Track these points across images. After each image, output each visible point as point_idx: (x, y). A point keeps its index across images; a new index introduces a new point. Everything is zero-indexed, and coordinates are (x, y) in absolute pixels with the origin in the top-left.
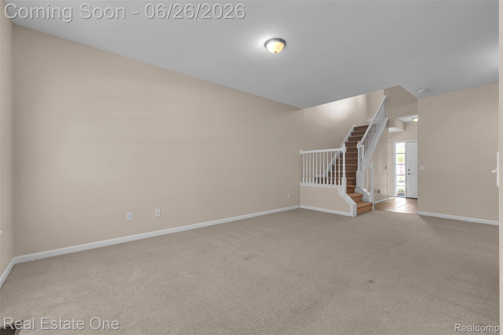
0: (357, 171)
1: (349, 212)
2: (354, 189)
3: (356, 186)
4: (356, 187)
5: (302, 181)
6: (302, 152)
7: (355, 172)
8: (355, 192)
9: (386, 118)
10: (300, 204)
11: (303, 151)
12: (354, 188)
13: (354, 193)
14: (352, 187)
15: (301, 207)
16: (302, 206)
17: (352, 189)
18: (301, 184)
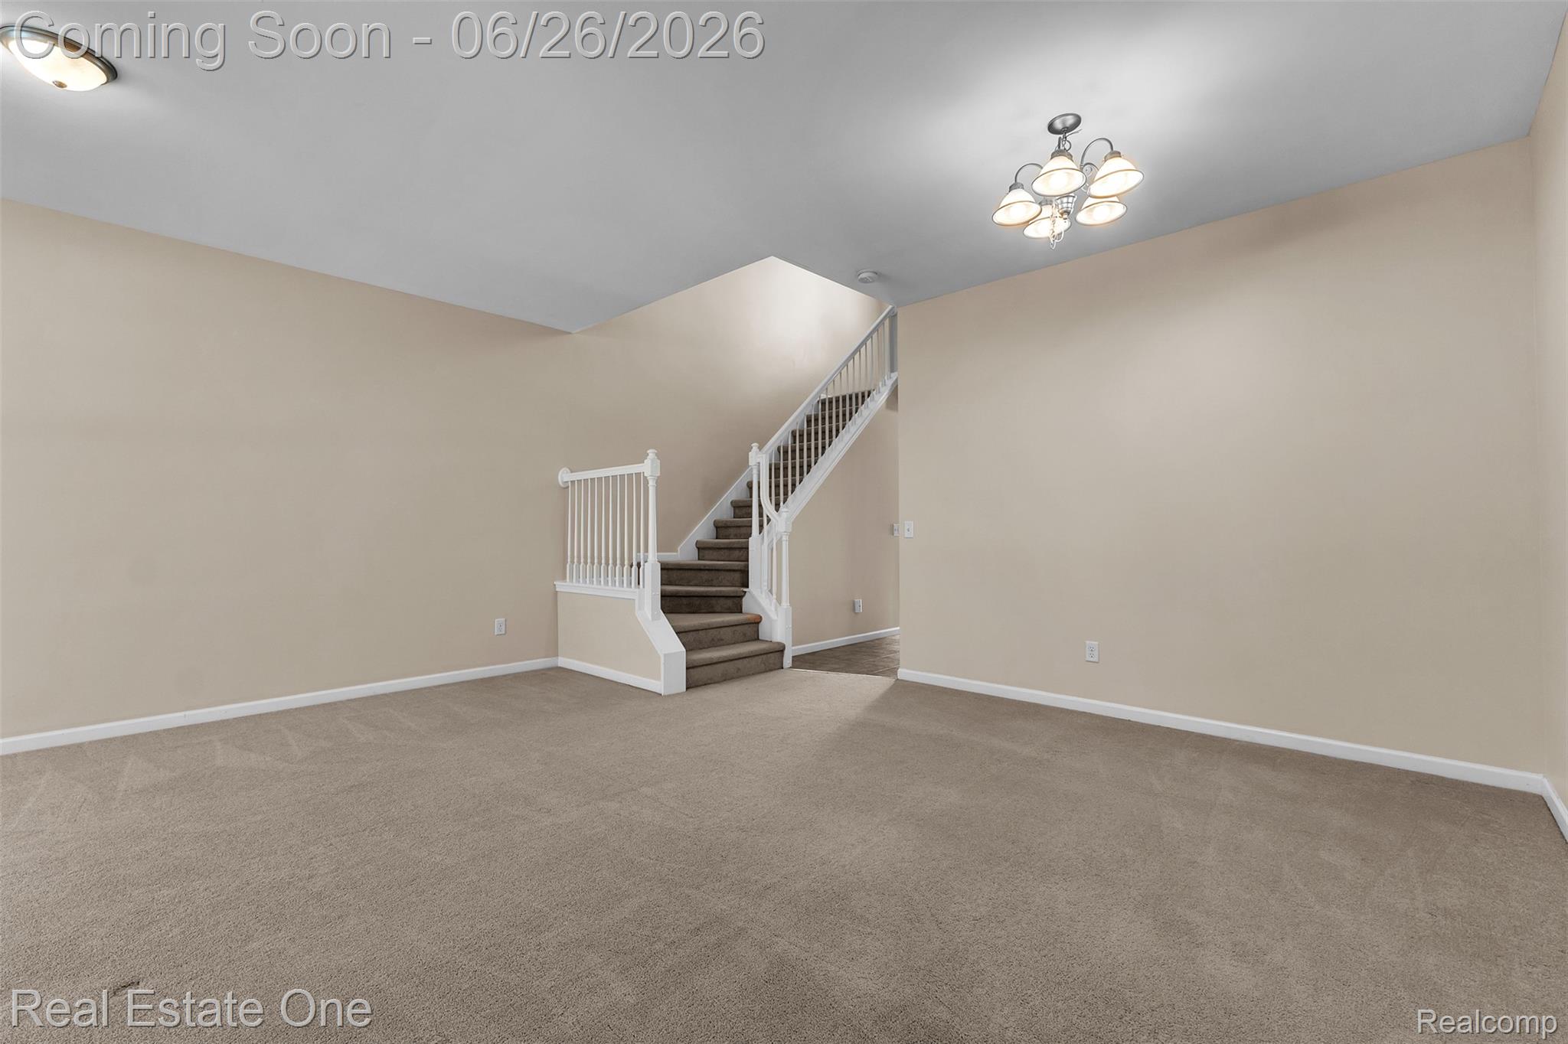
0: (750, 539)
1: (658, 679)
2: (741, 599)
3: (745, 590)
4: (745, 592)
5: (564, 578)
6: (564, 476)
7: (745, 542)
8: (743, 611)
9: (892, 375)
10: (556, 655)
11: (572, 472)
12: (741, 597)
13: (741, 612)
14: (734, 592)
15: (559, 665)
16: (563, 662)
17: (735, 600)
18: (561, 586)
